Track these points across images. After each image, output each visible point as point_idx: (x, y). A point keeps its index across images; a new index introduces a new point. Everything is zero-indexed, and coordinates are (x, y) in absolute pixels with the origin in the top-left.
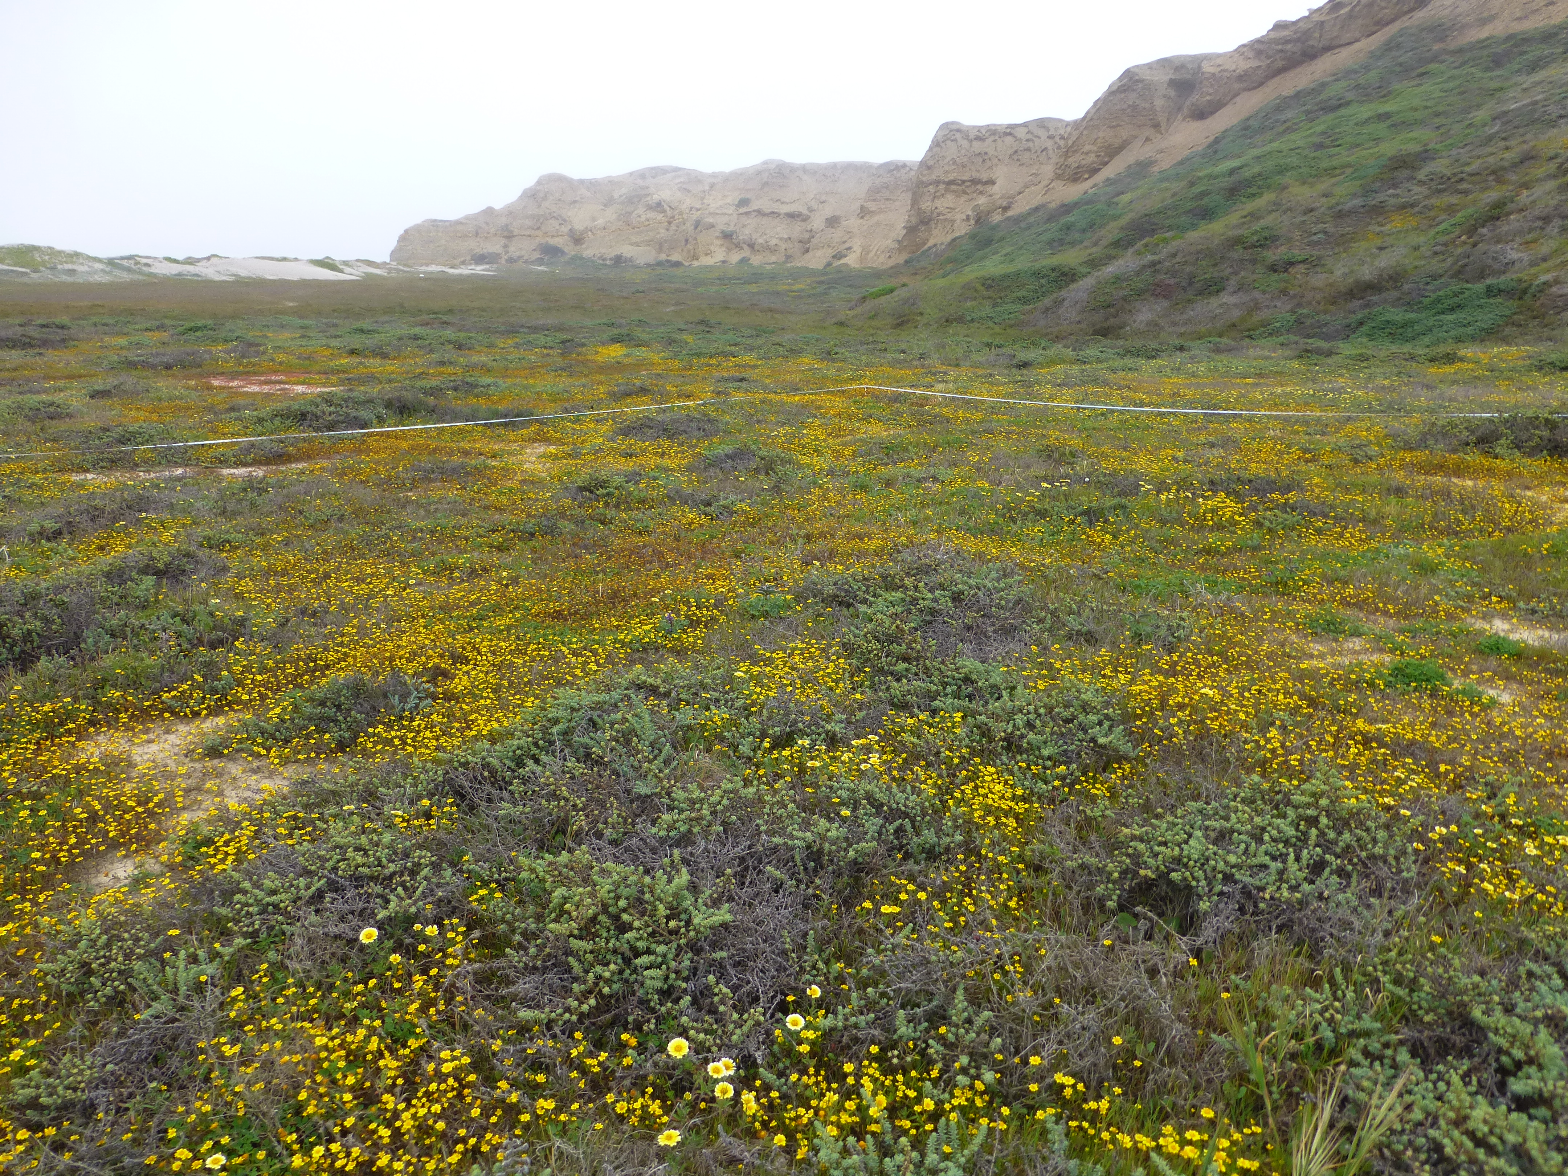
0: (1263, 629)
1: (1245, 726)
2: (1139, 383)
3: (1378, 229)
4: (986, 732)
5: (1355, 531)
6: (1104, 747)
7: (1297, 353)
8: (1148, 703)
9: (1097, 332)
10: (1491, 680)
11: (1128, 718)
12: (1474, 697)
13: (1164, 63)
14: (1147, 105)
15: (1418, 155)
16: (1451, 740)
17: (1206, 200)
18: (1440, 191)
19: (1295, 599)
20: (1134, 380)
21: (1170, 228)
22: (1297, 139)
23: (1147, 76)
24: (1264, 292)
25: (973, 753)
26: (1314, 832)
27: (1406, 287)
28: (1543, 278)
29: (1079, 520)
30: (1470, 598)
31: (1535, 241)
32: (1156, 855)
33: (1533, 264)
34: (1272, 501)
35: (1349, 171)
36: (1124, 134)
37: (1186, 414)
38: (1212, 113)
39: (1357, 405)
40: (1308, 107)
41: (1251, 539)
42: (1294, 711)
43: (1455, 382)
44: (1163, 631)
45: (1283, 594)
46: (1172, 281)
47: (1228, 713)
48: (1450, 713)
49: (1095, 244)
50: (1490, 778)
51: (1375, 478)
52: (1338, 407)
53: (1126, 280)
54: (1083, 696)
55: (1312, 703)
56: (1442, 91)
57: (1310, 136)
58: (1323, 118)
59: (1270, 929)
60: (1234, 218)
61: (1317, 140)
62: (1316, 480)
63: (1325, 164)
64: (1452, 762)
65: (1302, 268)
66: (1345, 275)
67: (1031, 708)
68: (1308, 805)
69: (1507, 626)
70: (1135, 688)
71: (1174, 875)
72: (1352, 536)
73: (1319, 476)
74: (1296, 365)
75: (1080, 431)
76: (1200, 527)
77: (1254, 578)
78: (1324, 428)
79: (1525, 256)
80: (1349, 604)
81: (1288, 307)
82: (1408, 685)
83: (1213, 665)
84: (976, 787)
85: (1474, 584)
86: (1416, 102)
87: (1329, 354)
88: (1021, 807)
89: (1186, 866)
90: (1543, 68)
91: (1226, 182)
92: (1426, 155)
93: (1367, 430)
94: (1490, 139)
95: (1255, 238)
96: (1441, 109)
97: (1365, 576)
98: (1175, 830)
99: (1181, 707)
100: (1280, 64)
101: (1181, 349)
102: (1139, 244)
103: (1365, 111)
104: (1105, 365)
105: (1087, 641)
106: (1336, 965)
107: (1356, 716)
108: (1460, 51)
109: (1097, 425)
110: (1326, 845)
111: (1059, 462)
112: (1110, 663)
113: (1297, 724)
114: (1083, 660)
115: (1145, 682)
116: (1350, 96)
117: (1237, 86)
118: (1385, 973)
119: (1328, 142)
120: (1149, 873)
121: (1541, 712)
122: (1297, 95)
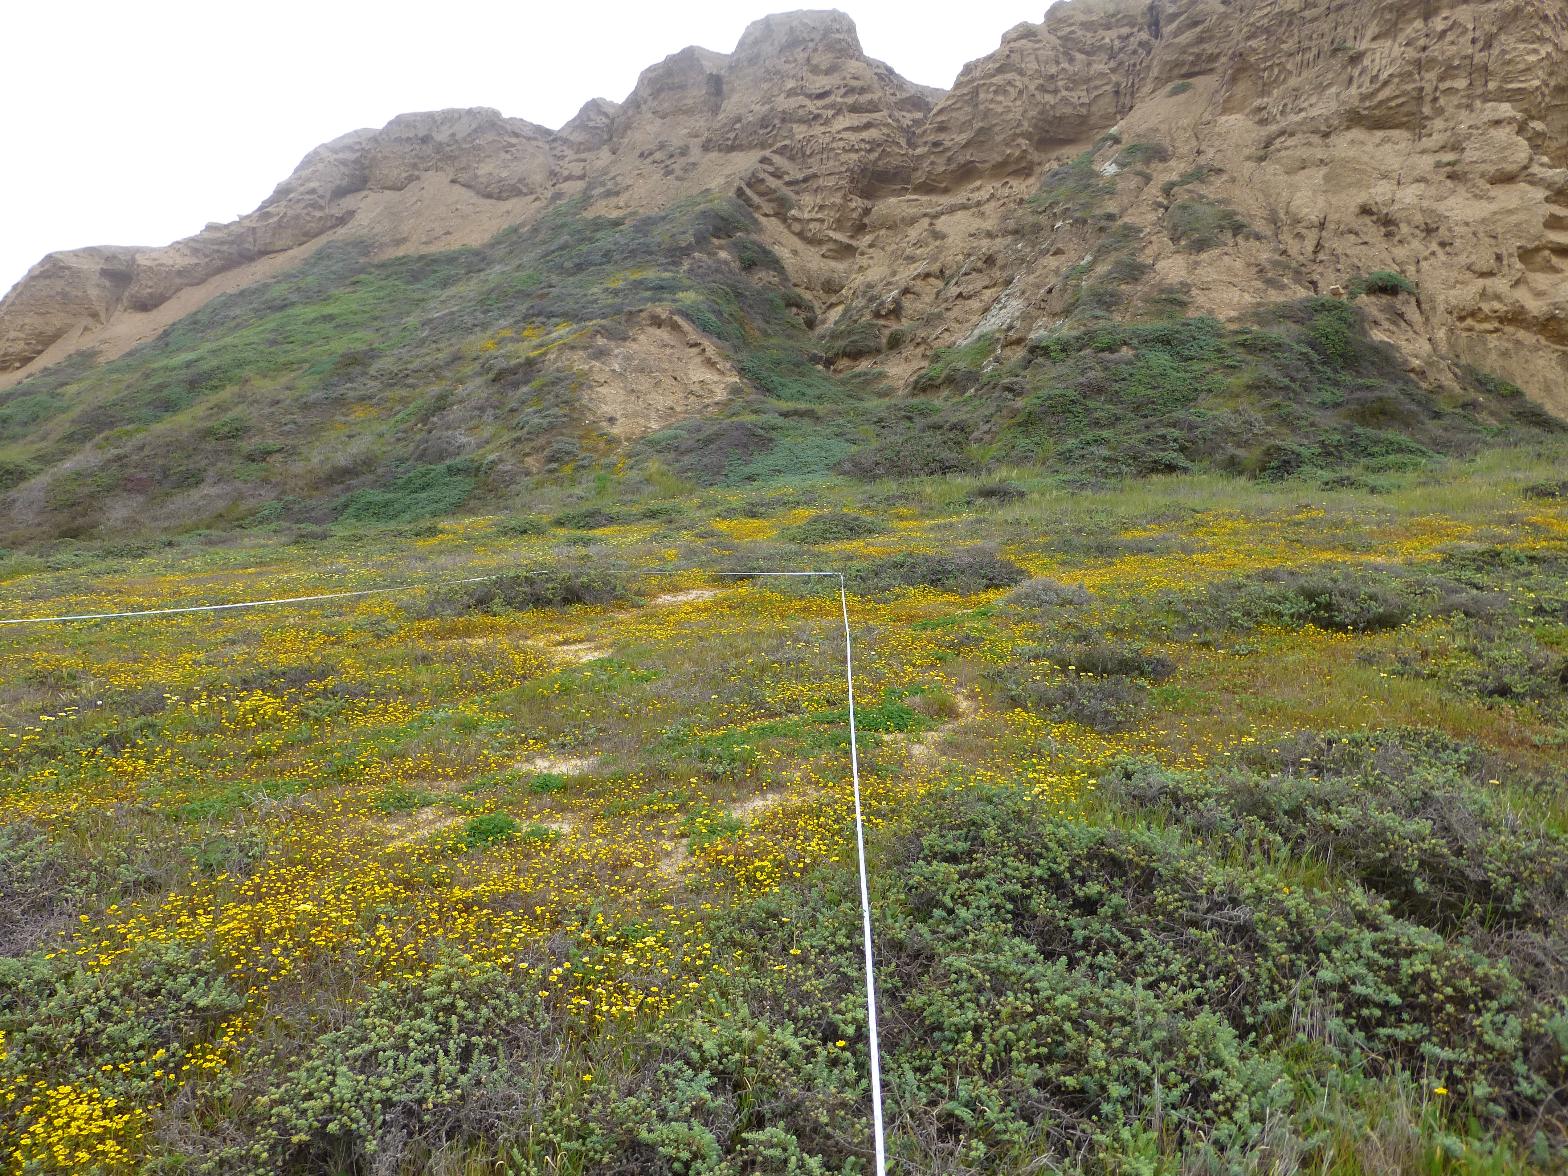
0: (337, 823)
1: (350, 930)
2: (131, 585)
3: (344, 419)
4: (44, 1044)
5: (397, 704)
6: (206, 1009)
7: (293, 538)
8: (242, 940)
9: (64, 534)
10: (550, 815)
11: (224, 964)
12: (542, 835)
13: (91, 252)
14: (80, 294)
15: (365, 353)
16: (537, 881)
17: (166, 392)
18: (392, 385)
19: (360, 784)
20: (123, 582)
21: (131, 421)
22: (250, 334)
23: (73, 263)
24: (245, 481)
25: (32, 1076)
26: (454, 1018)
27: (380, 471)
28: (491, 457)
29: (100, 751)
30: (511, 745)
31: (477, 427)
32: (304, 1112)
33: (479, 446)
34: (311, 690)
35: (306, 366)
36: (57, 321)
37: (194, 613)
38: (156, 306)
39: (363, 583)
40: (255, 305)
41: (300, 732)
42: (394, 900)
43: (441, 552)
44: (236, 855)
45: (347, 782)
46: (144, 475)
47: (329, 923)
48: (528, 856)
49: (43, 438)
50: (579, 906)
51: (400, 650)
52: (346, 587)
53: (90, 475)
54: (166, 958)
55: (408, 885)
56: (375, 298)
57: (263, 332)
58: (272, 317)
59: (440, 1138)
60: (200, 410)
61: (271, 336)
62: (348, 662)
63: (282, 359)
64: (543, 903)
65: (279, 457)
66: (321, 462)
67: (101, 993)
68: (443, 994)
69: (547, 764)
70: (221, 928)
71: (332, 1127)
72: (396, 710)
73: (349, 656)
74: (294, 550)
75: (73, 648)
76: (243, 731)
77: (315, 772)
78: (338, 609)
79: (471, 440)
80: (411, 776)
81: (273, 495)
82: (486, 840)
83: (299, 876)
84: (50, 1121)
85: (512, 732)
86: (354, 307)
87: (324, 537)
88: (118, 1123)
89: (340, 1111)
90: (453, 285)
91: (185, 374)
92: (372, 354)
93: (380, 605)
94: (423, 341)
95: (226, 429)
96: (377, 314)
97: (419, 747)
98: (318, 1074)
99: (279, 932)
100: (219, 263)
101: (170, 544)
102: (99, 438)
103: (311, 312)
104: (84, 570)
105: (148, 889)
106: (512, 1147)
107: (450, 886)
108: (382, 266)
109: (92, 639)
110: (467, 1027)
111: (56, 688)
112: (184, 907)
113: (401, 913)
114: (149, 913)
115: (233, 918)
116: (294, 297)
117: (178, 281)
118: (555, 1132)
119: (280, 338)
120: (304, 1137)
121: (596, 832)
122: (242, 293)
